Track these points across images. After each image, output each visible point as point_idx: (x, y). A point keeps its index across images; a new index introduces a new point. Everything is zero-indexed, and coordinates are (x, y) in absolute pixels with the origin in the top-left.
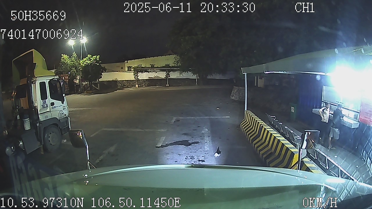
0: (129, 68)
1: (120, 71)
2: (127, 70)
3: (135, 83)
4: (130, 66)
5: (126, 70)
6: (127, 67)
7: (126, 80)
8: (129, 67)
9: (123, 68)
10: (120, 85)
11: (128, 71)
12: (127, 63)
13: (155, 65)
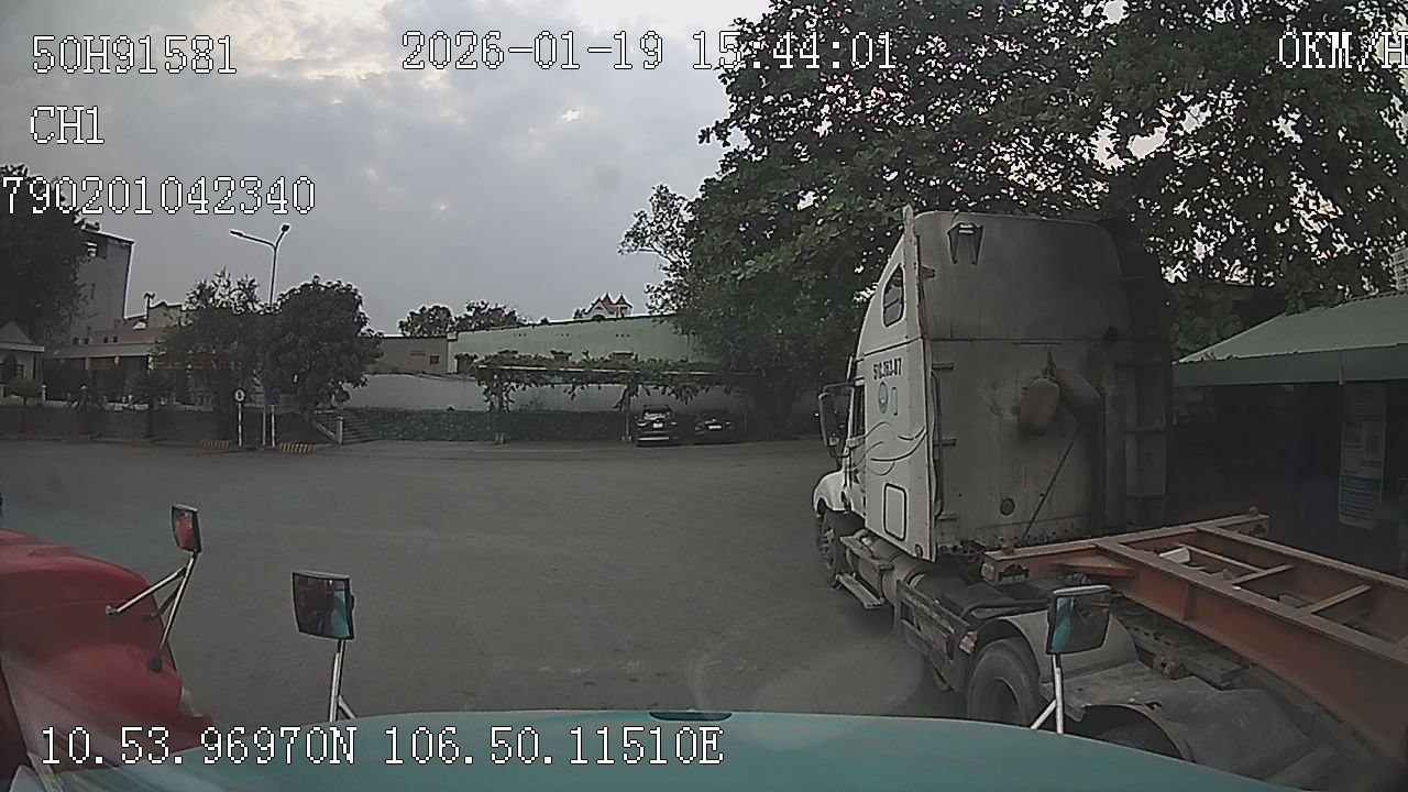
0: (465, 360)
1: (424, 373)
2: (455, 371)
4: (467, 355)
5: (449, 371)
6: (457, 357)
7: (447, 411)
8: (462, 357)
9: (437, 362)
10: (426, 428)
11: (457, 373)
12: (456, 340)
13: (571, 354)
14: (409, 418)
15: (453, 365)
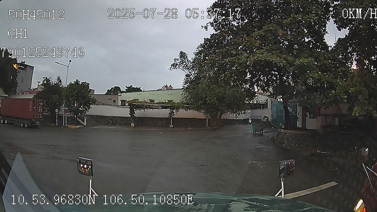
0: (123, 102)
1: (111, 105)
2: (121, 105)
3: (129, 121)
4: (124, 100)
5: (119, 105)
6: (121, 101)
7: (118, 117)
9: (115, 102)
10: (112, 121)
12: (121, 95)
13: (155, 100)
14: (107, 118)
15: (120, 103)
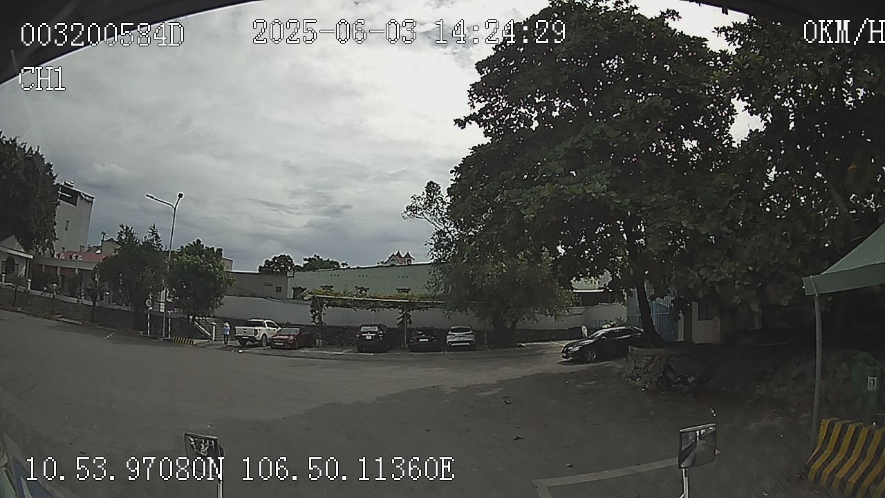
0: (298, 291)
1: (272, 298)
4: (300, 287)
5: (288, 297)
6: (293, 288)
8: (297, 288)
9: (280, 291)
11: (293, 299)
12: (293, 277)
13: (368, 289)
15: (291, 294)
